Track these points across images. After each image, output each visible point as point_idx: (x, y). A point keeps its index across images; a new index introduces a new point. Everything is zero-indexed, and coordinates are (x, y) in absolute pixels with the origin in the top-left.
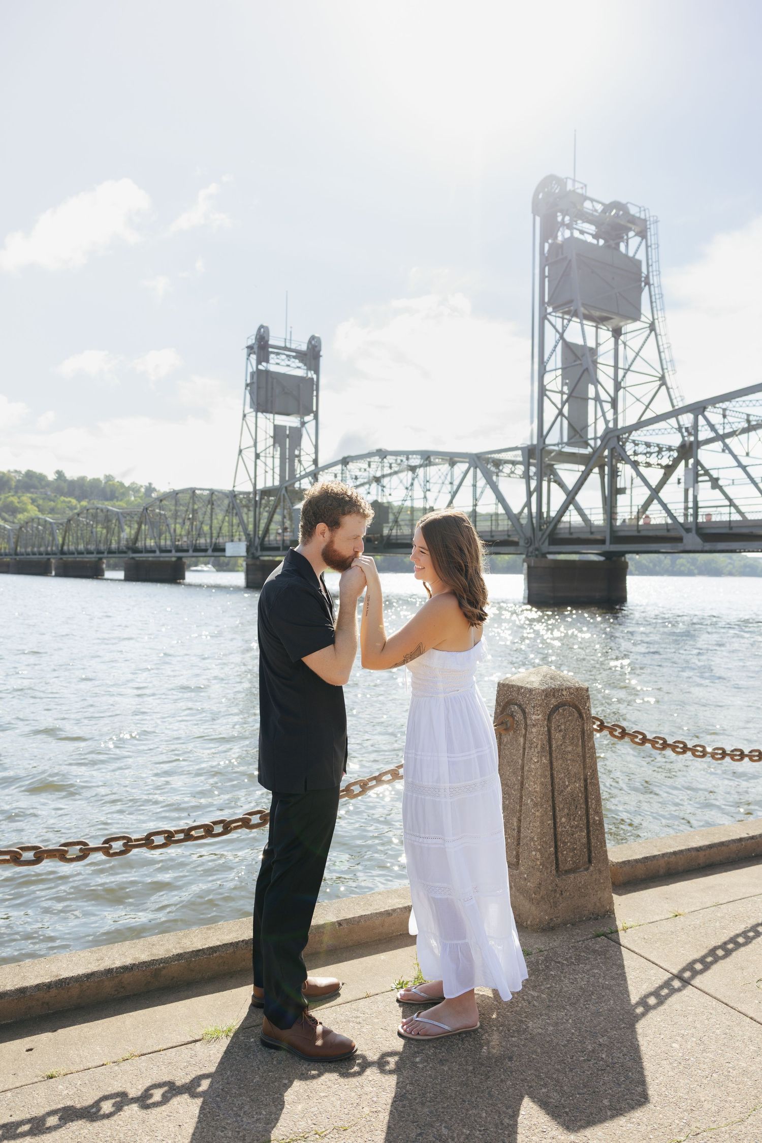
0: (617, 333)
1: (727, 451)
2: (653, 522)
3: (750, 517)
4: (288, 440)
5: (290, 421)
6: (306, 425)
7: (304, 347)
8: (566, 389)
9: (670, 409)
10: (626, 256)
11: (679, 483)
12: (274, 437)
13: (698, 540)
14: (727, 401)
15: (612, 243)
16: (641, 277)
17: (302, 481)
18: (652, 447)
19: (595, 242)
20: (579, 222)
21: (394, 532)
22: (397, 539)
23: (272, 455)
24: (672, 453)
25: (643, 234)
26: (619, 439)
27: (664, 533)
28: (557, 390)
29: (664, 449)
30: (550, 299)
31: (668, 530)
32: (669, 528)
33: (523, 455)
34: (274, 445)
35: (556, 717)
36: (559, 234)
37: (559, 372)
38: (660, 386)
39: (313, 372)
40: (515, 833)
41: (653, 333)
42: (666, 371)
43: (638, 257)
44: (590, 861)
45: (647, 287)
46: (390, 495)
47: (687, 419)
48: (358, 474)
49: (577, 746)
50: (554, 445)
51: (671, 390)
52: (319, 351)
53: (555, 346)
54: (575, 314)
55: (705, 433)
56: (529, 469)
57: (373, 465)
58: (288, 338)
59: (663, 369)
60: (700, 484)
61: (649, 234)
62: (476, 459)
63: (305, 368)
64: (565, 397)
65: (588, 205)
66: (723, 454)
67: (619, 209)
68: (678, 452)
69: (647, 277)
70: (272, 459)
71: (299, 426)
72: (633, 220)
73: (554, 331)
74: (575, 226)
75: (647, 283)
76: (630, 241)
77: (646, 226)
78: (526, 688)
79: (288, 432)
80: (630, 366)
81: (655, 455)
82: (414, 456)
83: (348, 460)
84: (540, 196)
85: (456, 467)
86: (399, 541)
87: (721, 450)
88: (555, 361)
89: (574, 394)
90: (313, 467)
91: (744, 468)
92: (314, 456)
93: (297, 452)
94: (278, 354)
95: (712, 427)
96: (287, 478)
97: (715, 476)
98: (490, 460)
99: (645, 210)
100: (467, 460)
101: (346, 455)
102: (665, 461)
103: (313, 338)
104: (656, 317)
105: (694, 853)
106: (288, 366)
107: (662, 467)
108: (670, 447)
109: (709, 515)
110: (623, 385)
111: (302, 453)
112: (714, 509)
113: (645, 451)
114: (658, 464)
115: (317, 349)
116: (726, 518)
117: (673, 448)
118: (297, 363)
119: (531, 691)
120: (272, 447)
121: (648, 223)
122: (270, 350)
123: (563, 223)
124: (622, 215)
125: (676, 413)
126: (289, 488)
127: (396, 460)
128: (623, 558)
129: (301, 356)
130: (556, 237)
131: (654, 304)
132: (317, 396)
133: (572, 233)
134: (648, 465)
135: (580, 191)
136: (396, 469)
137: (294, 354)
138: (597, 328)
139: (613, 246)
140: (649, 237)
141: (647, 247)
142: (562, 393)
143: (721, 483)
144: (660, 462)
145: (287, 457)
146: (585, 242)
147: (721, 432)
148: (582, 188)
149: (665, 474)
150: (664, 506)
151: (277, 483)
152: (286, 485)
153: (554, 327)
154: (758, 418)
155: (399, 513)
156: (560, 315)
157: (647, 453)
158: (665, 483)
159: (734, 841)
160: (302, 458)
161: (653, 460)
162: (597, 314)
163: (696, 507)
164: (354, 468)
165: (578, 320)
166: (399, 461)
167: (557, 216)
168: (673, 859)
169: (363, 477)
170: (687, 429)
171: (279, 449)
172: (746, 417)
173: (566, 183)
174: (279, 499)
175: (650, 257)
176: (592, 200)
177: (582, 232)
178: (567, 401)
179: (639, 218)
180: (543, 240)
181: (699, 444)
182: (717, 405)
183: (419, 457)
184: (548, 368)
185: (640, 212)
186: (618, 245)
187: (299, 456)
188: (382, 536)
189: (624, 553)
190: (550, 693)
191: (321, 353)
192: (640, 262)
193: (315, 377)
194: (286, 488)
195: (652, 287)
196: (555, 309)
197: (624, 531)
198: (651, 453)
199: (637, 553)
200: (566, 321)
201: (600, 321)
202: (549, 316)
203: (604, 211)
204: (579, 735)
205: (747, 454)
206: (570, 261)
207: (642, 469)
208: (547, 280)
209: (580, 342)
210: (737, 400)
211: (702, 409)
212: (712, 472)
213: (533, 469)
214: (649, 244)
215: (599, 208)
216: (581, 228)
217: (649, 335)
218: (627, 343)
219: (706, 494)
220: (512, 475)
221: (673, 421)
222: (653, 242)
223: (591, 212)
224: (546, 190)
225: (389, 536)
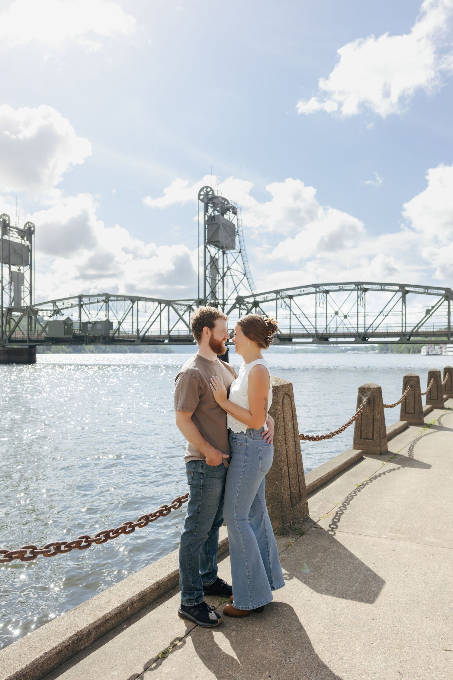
0: (224, 253)
5: (13, 269)
12: (10, 278)
16: (235, 231)
22: (119, 338)
23: (10, 288)
25: (235, 213)
26: (243, 301)
28: (209, 276)
30: (208, 238)
33: (196, 303)
37: (209, 269)
39: (28, 242)
41: (241, 255)
43: (234, 222)
51: (249, 279)
58: (18, 222)
59: (245, 271)
70: (10, 291)
72: (230, 206)
75: (237, 234)
76: (230, 216)
77: (237, 210)
79: (17, 275)
83: (82, 297)
88: (208, 264)
92: (30, 289)
94: (12, 231)
99: (236, 204)
103: (29, 223)
104: (242, 249)
115: (32, 230)
120: (10, 284)
122: (9, 228)
131: (241, 244)
132: (31, 256)
137: (18, 231)
138: (219, 250)
140: (238, 215)
171: (13, 285)
175: (238, 223)
191: (35, 232)
192: (234, 225)
193: (30, 245)
195: (240, 236)
196: (211, 244)
202: (207, 246)
206: (219, 225)
208: (207, 230)
214: (238, 218)
224: (205, 192)
225: (114, 336)
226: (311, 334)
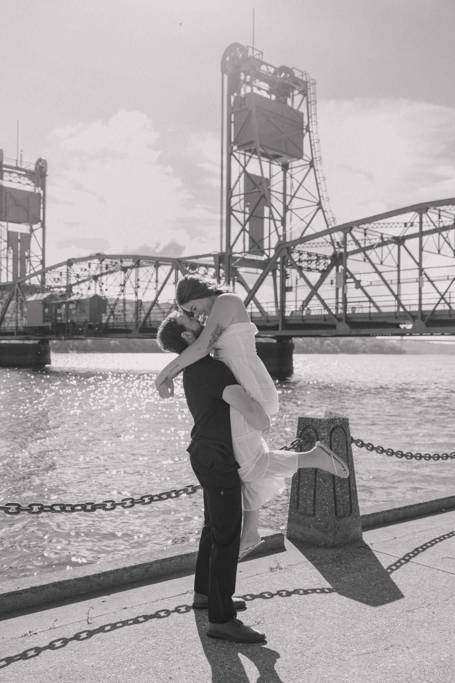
0: (285, 167)
1: (367, 261)
2: (313, 313)
3: (384, 310)
4: (19, 244)
5: (22, 228)
6: (35, 232)
7: (32, 168)
8: (247, 210)
9: (325, 228)
10: (292, 109)
11: (332, 283)
12: (8, 241)
13: (347, 327)
14: (367, 223)
15: (282, 98)
16: (303, 126)
17: (32, 279)
18: (312, 256)
19: (268, 96)
20: (257, 81)
21: (111, 321)
22: (114, 326)
23: (6, 256)
24: (326, 261)
25: (304, 93)
26: (288, 248)
27: (322, 322)
28: (240, 210)
29: (321, 258)
30: (236, 139)
31: (325, 320)
32: (326, 317)
33: (215, 261)
34: (8, 248)
35: (334, 434)
36: (242, 89)
37: (242, 197)
38: (318, 209)
39: (40, 188)
40: (312, 498)
41: (312, 169)
42: (322, 198)
43: (301, 110)
44: (351, 512)
45: (308, 133)
46: (106, 290)
47: (338, 236)
48: (80, 273)
49: (344, 449)
50: (239, 253)
51: (326, 213)
52: (46, 171)
53: (240, 177)
54: (255, 152)
55: (351, 247)
56: (219, 272)
57: (93, 267)
58: (19, 159)
59: (320, 197)
60: (348, 285)
61: (309, 93)
62: (177, 263)
63: (33, 184)
64: (247, 216)
65: (264, 68)
66: (364, 263)
67: (286, 73)
68: (331, 260)
69: (308, 126)
70: (5, 260)
71: (29, 233)
72: (297, 82)
73: (238, 164)
74: (254, 84)
75: (308, 130)
76: (295, 97)
77: (307, 86)
78: (317, 419)
79: (19, 237)
80: (295, 194)
81: (314, 262)
82: (127, 260)
83: (72, 261)
84: (228, 59)
85: (160, 269)
86: (115, 328)
87: (363, 260)
88: (240, 188)
89: (254, 214)
90: (40, 268)
91: (380, 273)
92: (41, 258)
93: (27, 254)
94: (10, 172)
95: (357, 242)
96: (19, 276)
97: (358, 279)
98: (189, 264)
99: (306, 74)
100: (171, 263)
101: (70, 257)
102: (322, 267)
103: (40, 160)
104: (314, 156)
105: (397, 511)
106: (19, 183)
107: (320, 271)
108: (325, 256)
109: (353, 308)
110: (289, 207)
111: (32, 255)
112: (358, 304)
113: (307, 259)
114: (317, 269)
115: (44, 170)
116: (366, 311)
117: (328, 257)
118: (26, 180)
119: (320, 420)
120: (6, 250)
121: (308, 84)
122: (4, 169)
123: (245, 81)
124: (289, 77)
125: (329, 231)
126: (21, 284)
127: (112, 262)
128: (290, 341)
129: (30, 175)
130: (239, 92)
131: (313, 147)
132: (44, 208)
133: (252, 90)
134: (309, 269)
135: (257, 57)
136: (112, 269)
137: (24, 173)
138: (270, 163)
139: (283, 101)
140: (309, 95)
141: (308, 103)
142: (244, 213)
143: (362, 284)
144: (318, 267)
145: (19, 257)
146: (261, 97)
147: (363, 246)
148: (259, 55)
149: (321, 277)
150: (322, 301)
151: (10, 279)
152: (19, 281)
153: (238, 161)
154: (389, 236)
155: (115, 305)
156: (243, 152)
157: (309, 260)
158: (321, 284)
159: (417, 505)
160: (32, 259)
161: (313, 265)
162: (270, 152)
163: (345, 302)
164: (76, 268)
165: (257, 157)
166: (114, 263)
167: (240, 75)
168: (387, 514)
169: (84, 275)
170: (338, 243)
171: (12, 251)
172: (380, 235)
173: (247, 51)
174: (13, 293)
175: (310, 110)
176: (267, 65)
177: (259, 89)
178: (248, 220)
179: (302, 80)
180: (230, 94)
181: (347, 254)
182: (360, 226)
183: (131, 260)
184: (234, 194)
185: (302, 75)
186: (286, 100)
187: (29, 257)
188: (101, 323)
189: (290, 337)
190: (331, 421)
191: (47, 173)
192: (302, 114)
193: (42, 192)
194: (19, 284)
195: (311, 134)
196: (239, 148)
197: (292, 320)
198: (312, 261)
199: (301, 336)
200: (247, 158)
201: (273, 158)
202: (234, 153)
203: (275, 73)
204: (345, 444)
205: (382, 263)
206: (251, 111)
207: (304, 272)
208: (233, 125)
209: (259, 174)
210: (375, 222)
211: (349, 229)
212: (356, 276)
213: (222, 271)
214: (309, 101)
215: (272, 70)
216: (258, 86)
217: (309, 170)
218: (293, 176)
219: (352, 292)
220: (205, 276)
221: (328, 237)
222: (312, 99)
223: (265, 73)
224: (232, 54)
225: (107, 324)
226: (410, 313)
